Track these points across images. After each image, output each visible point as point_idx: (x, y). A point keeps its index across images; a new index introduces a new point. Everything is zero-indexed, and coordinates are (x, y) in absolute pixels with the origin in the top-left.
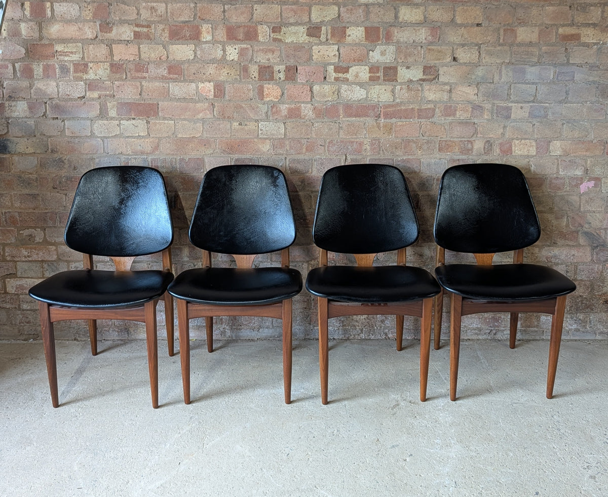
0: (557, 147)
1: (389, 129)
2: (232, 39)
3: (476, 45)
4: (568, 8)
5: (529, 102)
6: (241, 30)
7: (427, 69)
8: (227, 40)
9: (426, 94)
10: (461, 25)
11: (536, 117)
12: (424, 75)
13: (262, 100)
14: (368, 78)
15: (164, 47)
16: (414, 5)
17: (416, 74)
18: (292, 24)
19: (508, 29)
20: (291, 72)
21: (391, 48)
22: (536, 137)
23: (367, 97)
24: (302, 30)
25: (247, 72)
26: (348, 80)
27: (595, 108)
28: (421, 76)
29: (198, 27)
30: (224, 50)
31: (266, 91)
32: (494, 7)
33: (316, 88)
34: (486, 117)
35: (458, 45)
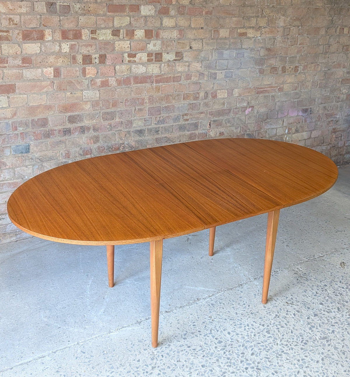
0: (236, 92)
1: (158, 89)
2: (65, 39)
3: (201, 39)
4: (242, 18)
5: (224, 70)
6: (71, 32)
7: (178, 54)
8: (62, 39)
9: (177, 67)
10: (194, 28)
11: (227, 77)
12: (176, 57)
13: (85, 76)
14: (147, 60)
15: (19, 46)
16: (171, 17)
17: (171, 57)
18: (103, 28)
19: (216, 30)
20: (103, 58)
21: (159, 42)
22: (227, 88)
23: (146, 71)
24: (109, 32)
25: (75, 59)
26: (135, 61)
27: (252, 70)
28: (174, 58)
29: (42, 32)
30: (60, 46)
31: (87, 71)
32: (209, 18)
33: (117, 67)
34: (205, 79)
35: (192, 39)
